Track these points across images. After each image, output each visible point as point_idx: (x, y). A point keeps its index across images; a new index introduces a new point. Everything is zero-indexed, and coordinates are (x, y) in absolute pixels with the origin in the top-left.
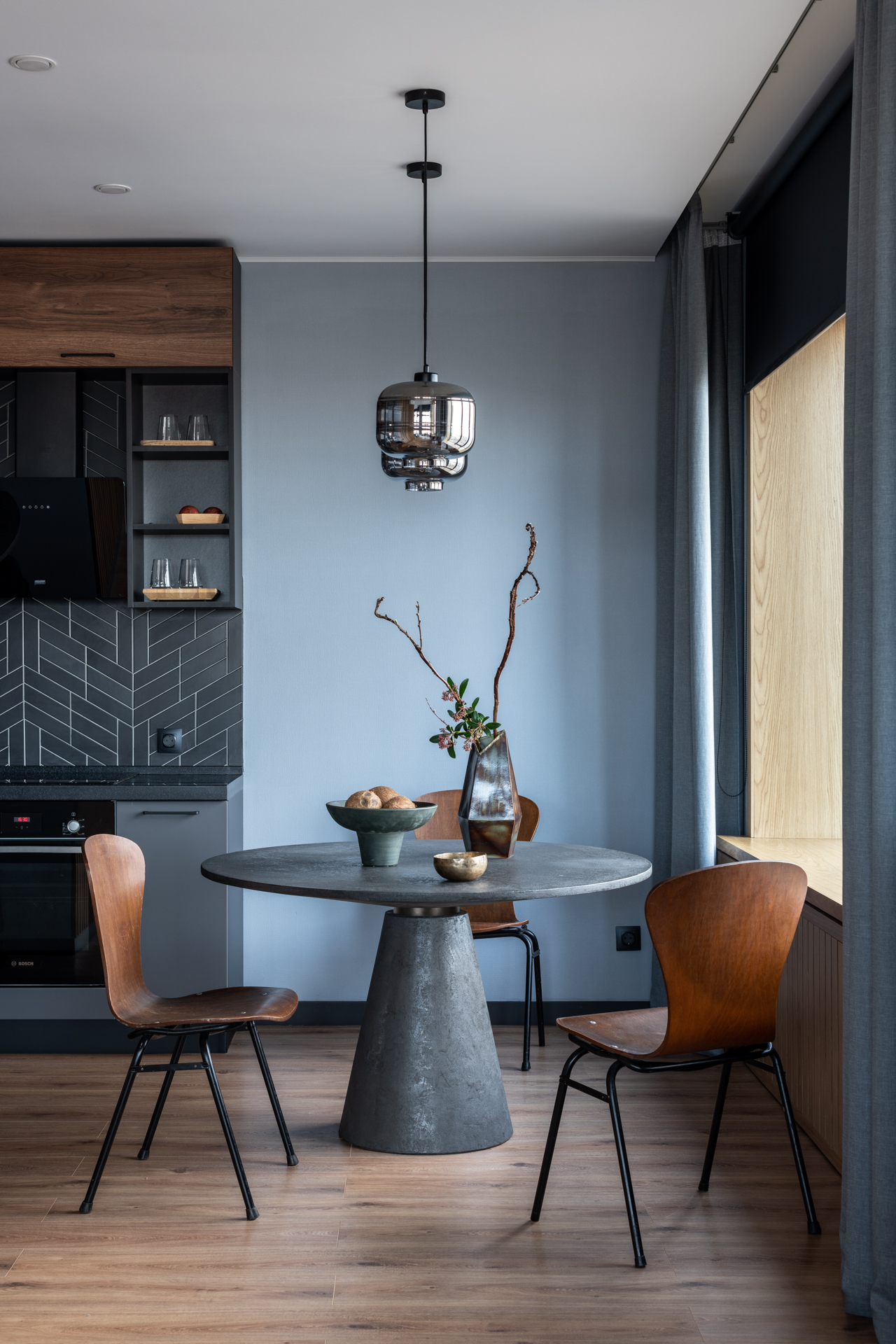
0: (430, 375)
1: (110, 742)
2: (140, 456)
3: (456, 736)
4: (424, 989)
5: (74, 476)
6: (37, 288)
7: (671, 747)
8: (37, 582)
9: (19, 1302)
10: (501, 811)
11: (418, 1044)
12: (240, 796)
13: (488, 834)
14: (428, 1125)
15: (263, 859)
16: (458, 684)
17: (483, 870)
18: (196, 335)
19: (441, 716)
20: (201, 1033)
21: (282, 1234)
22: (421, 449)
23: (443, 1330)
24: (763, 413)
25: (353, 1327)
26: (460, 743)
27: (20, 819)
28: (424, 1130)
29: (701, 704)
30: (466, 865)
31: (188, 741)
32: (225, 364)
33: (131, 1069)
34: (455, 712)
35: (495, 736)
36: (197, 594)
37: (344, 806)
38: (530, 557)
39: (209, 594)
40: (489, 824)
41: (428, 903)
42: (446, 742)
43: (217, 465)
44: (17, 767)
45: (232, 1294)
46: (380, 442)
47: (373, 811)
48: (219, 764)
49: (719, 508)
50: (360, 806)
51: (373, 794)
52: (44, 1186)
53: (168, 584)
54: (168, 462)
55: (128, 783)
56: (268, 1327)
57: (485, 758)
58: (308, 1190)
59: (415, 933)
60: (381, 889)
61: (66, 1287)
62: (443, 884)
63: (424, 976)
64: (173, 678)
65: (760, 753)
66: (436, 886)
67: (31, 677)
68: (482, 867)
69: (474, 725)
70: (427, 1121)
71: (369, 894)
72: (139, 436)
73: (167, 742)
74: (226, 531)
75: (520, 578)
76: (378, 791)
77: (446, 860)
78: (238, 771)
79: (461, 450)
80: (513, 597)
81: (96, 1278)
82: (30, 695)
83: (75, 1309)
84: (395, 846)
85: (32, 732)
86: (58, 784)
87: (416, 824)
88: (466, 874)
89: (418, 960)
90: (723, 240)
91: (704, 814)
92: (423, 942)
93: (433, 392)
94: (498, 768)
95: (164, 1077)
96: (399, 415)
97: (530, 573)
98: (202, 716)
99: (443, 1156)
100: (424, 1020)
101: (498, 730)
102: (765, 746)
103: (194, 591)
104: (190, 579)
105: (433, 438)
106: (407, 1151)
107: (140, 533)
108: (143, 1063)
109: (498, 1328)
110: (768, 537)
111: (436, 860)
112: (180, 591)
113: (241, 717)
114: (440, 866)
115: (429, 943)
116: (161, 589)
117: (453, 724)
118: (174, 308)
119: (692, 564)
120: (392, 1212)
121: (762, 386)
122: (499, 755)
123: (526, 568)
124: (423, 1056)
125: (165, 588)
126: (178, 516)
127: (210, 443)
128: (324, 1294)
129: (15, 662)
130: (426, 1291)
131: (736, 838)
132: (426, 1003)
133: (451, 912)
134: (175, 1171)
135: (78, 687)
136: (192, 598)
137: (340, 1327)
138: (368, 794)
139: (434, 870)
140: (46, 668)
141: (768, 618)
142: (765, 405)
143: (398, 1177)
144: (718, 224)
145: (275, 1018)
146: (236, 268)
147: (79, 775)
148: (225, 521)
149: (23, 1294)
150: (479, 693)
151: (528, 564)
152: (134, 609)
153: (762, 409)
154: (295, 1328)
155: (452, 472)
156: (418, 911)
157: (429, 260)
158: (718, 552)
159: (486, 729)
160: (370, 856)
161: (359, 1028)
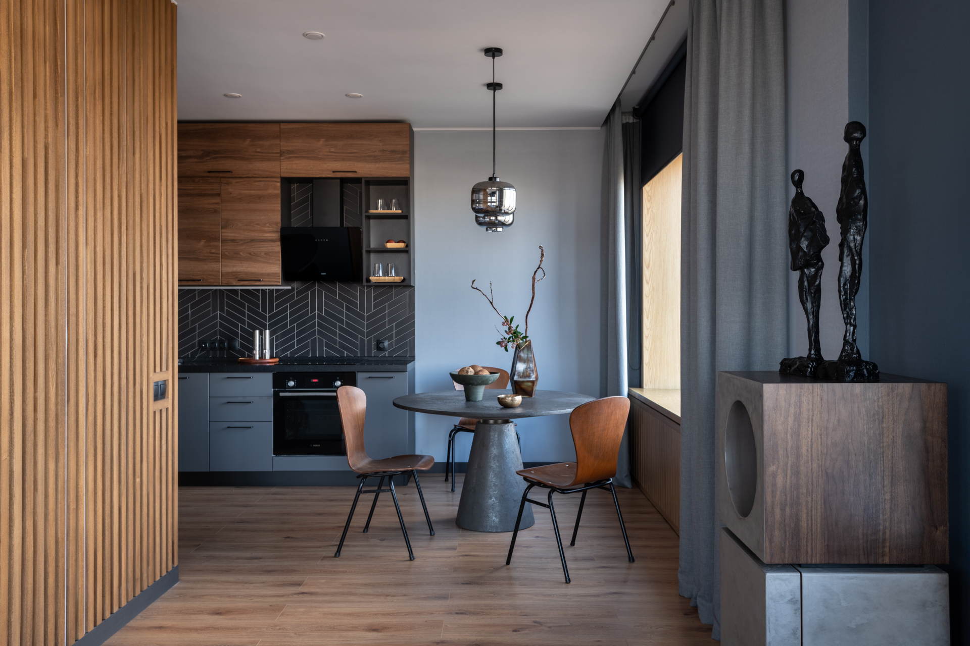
0: (495, 178)
1: (356, 346)
2: (369, 217)
3: (508, 342)
4: (494, 457)
5: (339, 226)
6: (322, 141)
7: (607, 347)
8: (322, 274)
9: (304, 601)
10: (529, 376)
11: (491, 482)
12: (414, 370)
13: (523, 386)
14: (495, 519)
15: (421, 398)
16: (509, 319)
17: (520, 403)
18: (393, 163)
19: (502, 332)
20: (389, 475)
21: (427, 569)
22: (491, 212)
23: (499, 615)
24: (649, 198)
25: (457, 613)
26: (510, 345)
27: (314, 380)
28: (494, 521)
29: (620, 328)
30: (512, 400)
31: (390, 345)
32: (406, 176)
33: (357, 492)
34: (508, 331)
35: (526, 342)
36: (394, 279)
37: (457, 374)
38: (541, 261)
39: (400, 279)
40: (523, 382)
41: (496, 419)
42: (504, 345)
43: (403, 221)
44: (314, 356)
45: (402, 598)
46: (473, 209)
47: (470, 376)
48: (405, 356)
49: (629, 240)
50: (464, 373)
51: (470, 368)
52: (320, 547)
53: (381, 275)
54: (381, 220)
55: (363, 364)
56: (418, 614)
57: (522, 352)
58: (440, 549)
59: (490, 431)
60: (473, 411)
61: (326, 594)
62: (502, 409)
63: (494, 451)
64: (384, 317)
65: (648, 350)
66: (498, 410)
67: (320, 317)
68: (519, 401)
69: (517, 337)
70: (495, 517)
71: (467, 413)
72: (368, 208)
73: (381, 346)
74: (407, 251)
75: (537, 270)
76: (473, 367)
77: (503, 398)
78: (412, 358)
79: (509, 212)
80: (534, 279)
81: (341, 590)
82: (320, 325)
83: (330, 605)
84: (480, 392)
85: (320, 341)
86: (331, 364)
87: (490, 382)
88: (512, 404)
89: (491, 444)
90: (631, 120)
91: (622, 378)
92: (494, 436)
93: (497, 186)
94: (528, 357)
95: (374, 497)
96: (481, 197)
97: (541, 268)
98: (397, 334)
99: (502, 533)
100: (494, 471)
101: (528, 339)
102: (650, 347)
103: (393, 277)
104: (391, 273)
105: (497, 207)
106: (486, 531)
107: (369, 252)
108: (363, 489)
109: (524, 614)
110: (651, 253)
111: (499, 398)
112: (387, 278)
113: (414, 334)
114: (501, 401)
115: (496, 436)
116: (379, 277)
117: (507, 336)
118: (383, 151)
119: (617, 265)
120: (477, 559)
121: (649, 185)
122: (528, 351)
123: (539, 266)
124: (493, 487)
125: (380, 276)
126: (385, 244)
127: (400, 211)
128: (445, 597)
129: (313, 310)
130: (492, 596)
131: (637, 389)
132: (495, 463)
133: (507, 422)
134: (380, 540)
135: (341, 321)
136: (392, 281)
137: (451, 613)
138: (469, 369)
139: (498, 403)
140: (327, 313)
141: (651, 290)
142: (650, 194)
143: (482, 542)
144: (629, 112)
145: (423, 469)
146: (411, 134)
147: (342, 361)
148: (407, 246)
149: (306, 598)
150: (519, 323)
151: (540, 264)
152: (367, 286)
153: (649, 196)
154: (430, 614)
155: (507, 223)
156: (491, 422)
157: (496, 129)
158: (629, 260)
159: (522, 339)
160: (469, 396)
161: (464, 474)
